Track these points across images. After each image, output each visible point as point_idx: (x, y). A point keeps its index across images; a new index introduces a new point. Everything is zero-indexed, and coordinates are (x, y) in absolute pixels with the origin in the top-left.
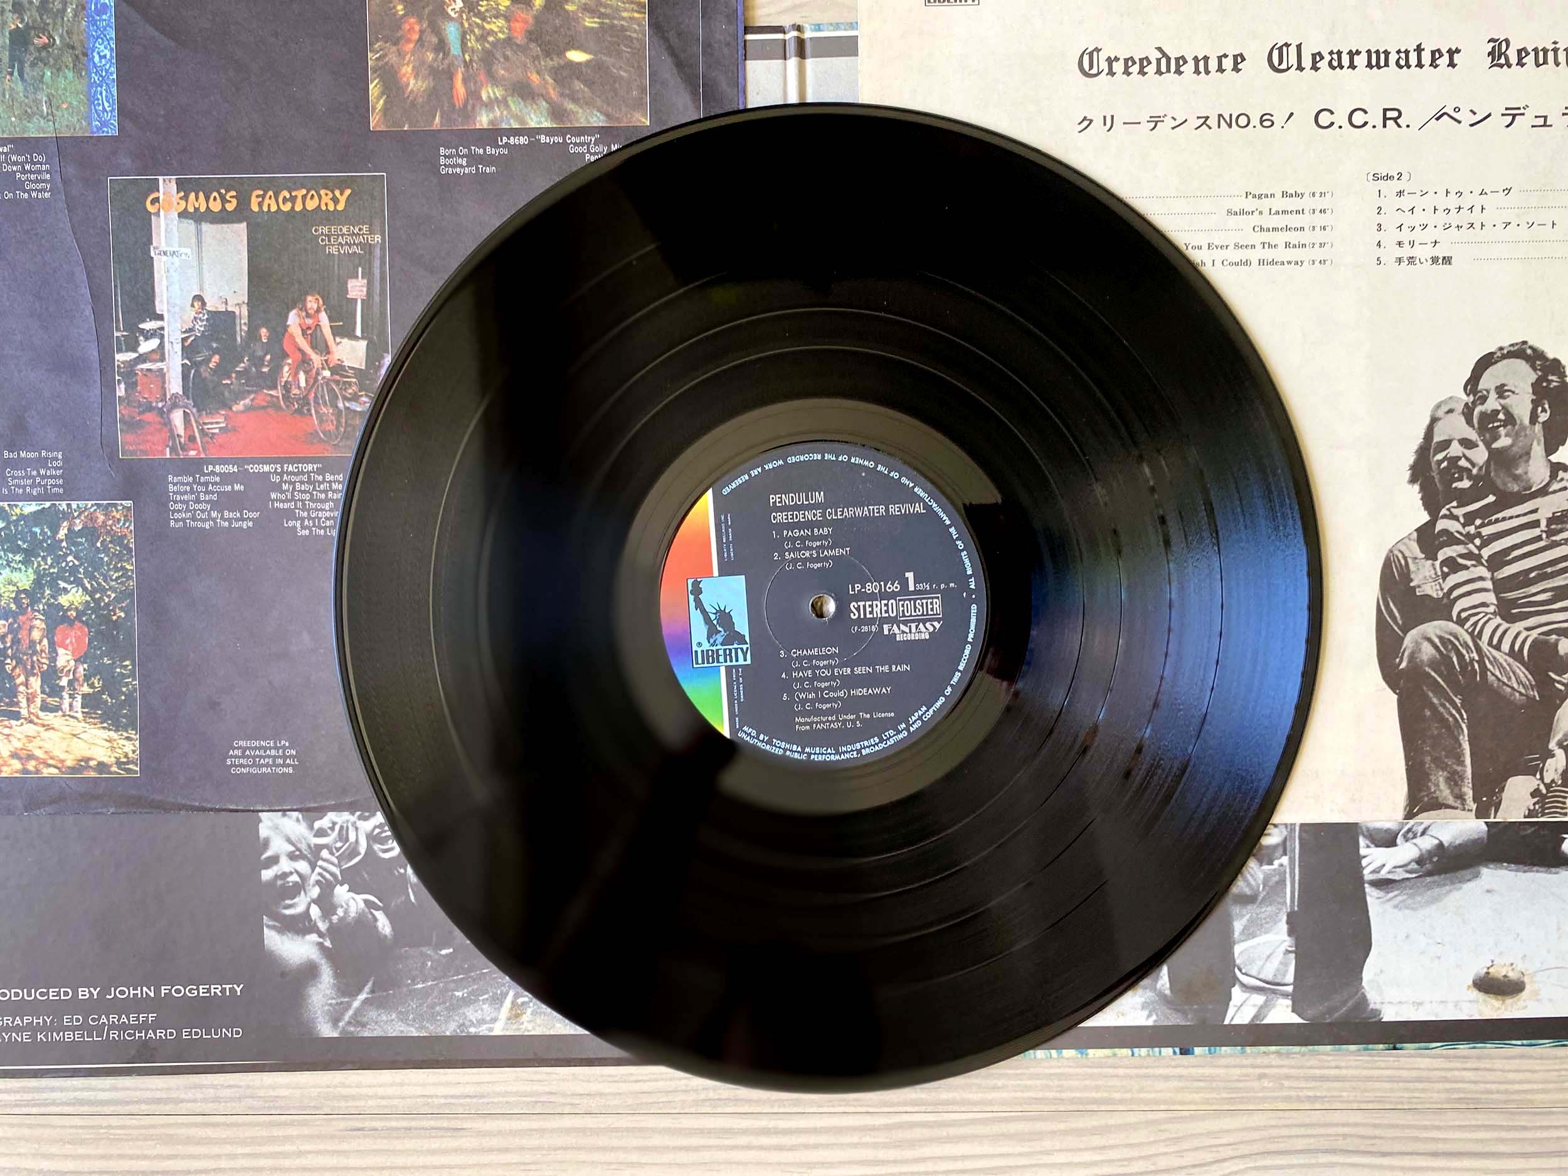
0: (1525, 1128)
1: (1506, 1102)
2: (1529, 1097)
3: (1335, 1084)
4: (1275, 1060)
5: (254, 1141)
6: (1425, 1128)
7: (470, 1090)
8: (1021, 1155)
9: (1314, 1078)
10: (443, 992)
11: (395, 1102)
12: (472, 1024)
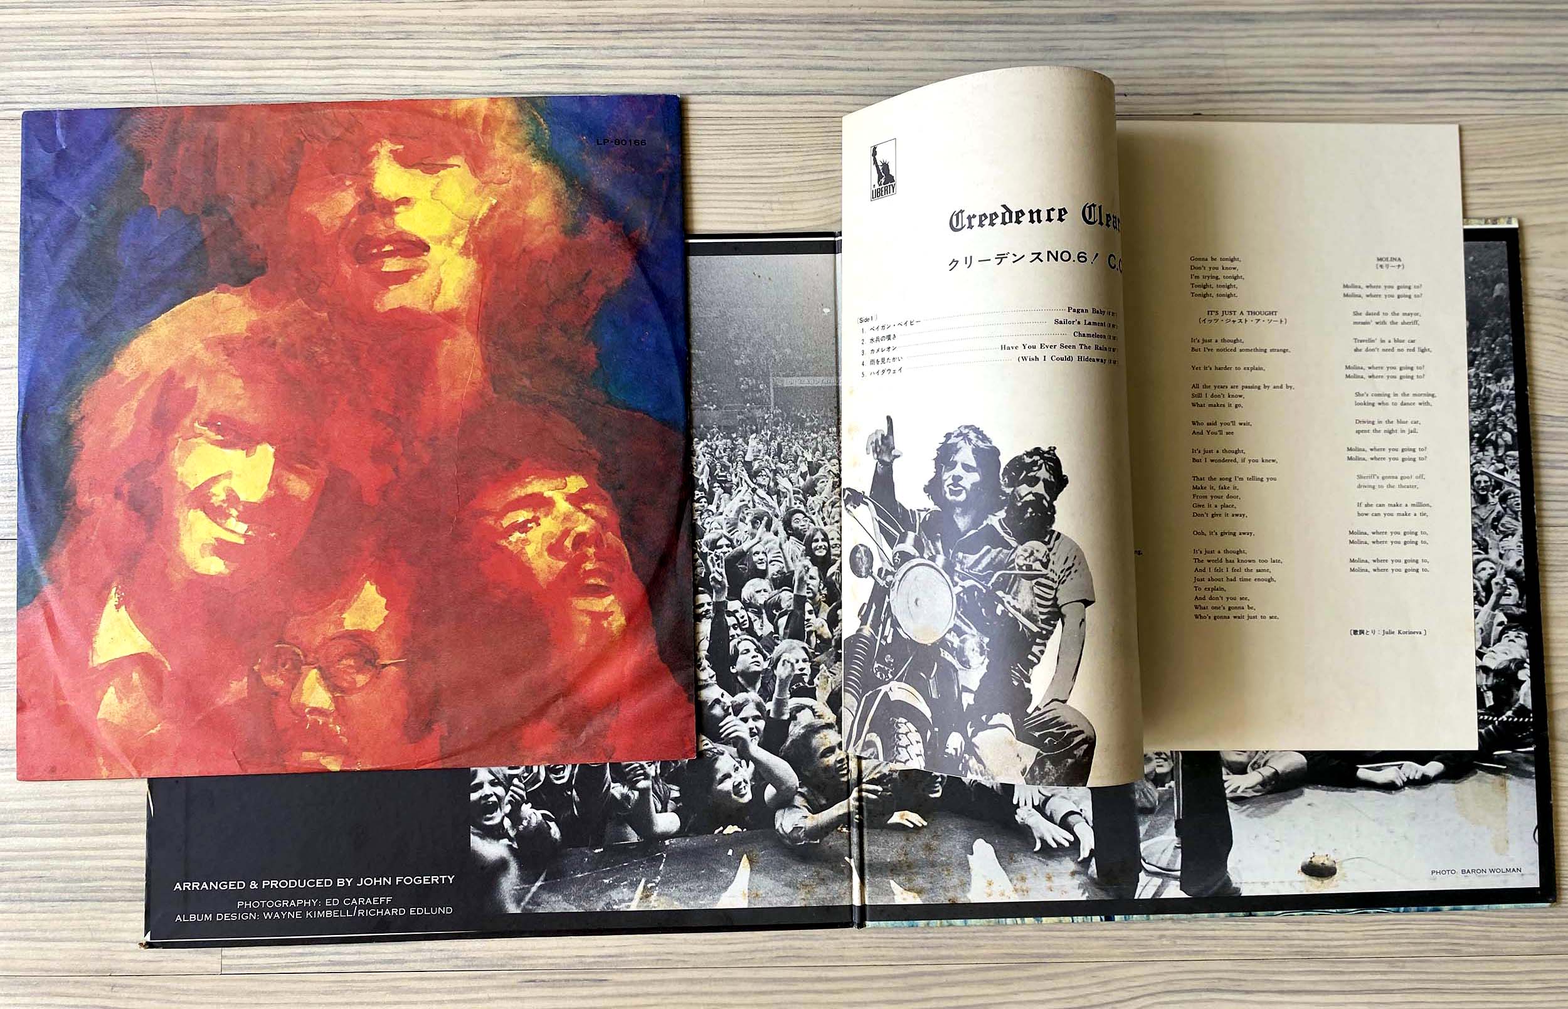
0: (1342, 973)
1: (1329, 954)
2: (1345, 950)
3: (1214, 942)
4: (1169, 924)
5: (455, 991)
6: (1274, 973)
7: (613, 951)
8: (997, 995)
9: (1197, 938)
10: (595, 880)
11: (558, 961)
12: (616, 903)
